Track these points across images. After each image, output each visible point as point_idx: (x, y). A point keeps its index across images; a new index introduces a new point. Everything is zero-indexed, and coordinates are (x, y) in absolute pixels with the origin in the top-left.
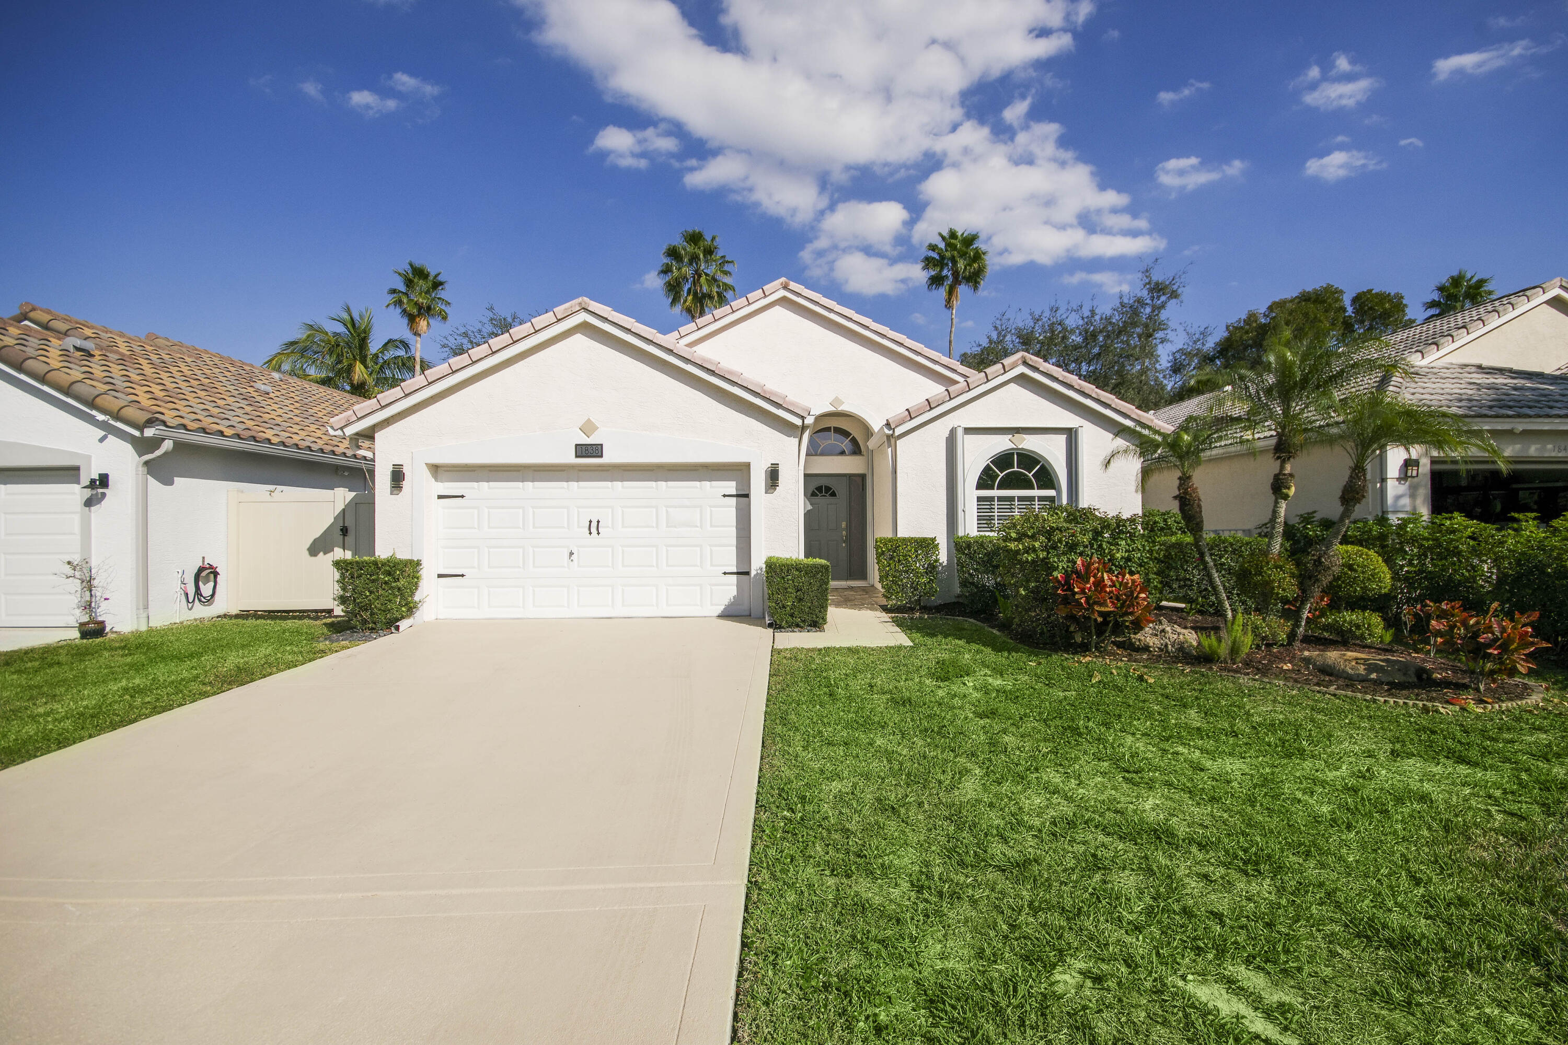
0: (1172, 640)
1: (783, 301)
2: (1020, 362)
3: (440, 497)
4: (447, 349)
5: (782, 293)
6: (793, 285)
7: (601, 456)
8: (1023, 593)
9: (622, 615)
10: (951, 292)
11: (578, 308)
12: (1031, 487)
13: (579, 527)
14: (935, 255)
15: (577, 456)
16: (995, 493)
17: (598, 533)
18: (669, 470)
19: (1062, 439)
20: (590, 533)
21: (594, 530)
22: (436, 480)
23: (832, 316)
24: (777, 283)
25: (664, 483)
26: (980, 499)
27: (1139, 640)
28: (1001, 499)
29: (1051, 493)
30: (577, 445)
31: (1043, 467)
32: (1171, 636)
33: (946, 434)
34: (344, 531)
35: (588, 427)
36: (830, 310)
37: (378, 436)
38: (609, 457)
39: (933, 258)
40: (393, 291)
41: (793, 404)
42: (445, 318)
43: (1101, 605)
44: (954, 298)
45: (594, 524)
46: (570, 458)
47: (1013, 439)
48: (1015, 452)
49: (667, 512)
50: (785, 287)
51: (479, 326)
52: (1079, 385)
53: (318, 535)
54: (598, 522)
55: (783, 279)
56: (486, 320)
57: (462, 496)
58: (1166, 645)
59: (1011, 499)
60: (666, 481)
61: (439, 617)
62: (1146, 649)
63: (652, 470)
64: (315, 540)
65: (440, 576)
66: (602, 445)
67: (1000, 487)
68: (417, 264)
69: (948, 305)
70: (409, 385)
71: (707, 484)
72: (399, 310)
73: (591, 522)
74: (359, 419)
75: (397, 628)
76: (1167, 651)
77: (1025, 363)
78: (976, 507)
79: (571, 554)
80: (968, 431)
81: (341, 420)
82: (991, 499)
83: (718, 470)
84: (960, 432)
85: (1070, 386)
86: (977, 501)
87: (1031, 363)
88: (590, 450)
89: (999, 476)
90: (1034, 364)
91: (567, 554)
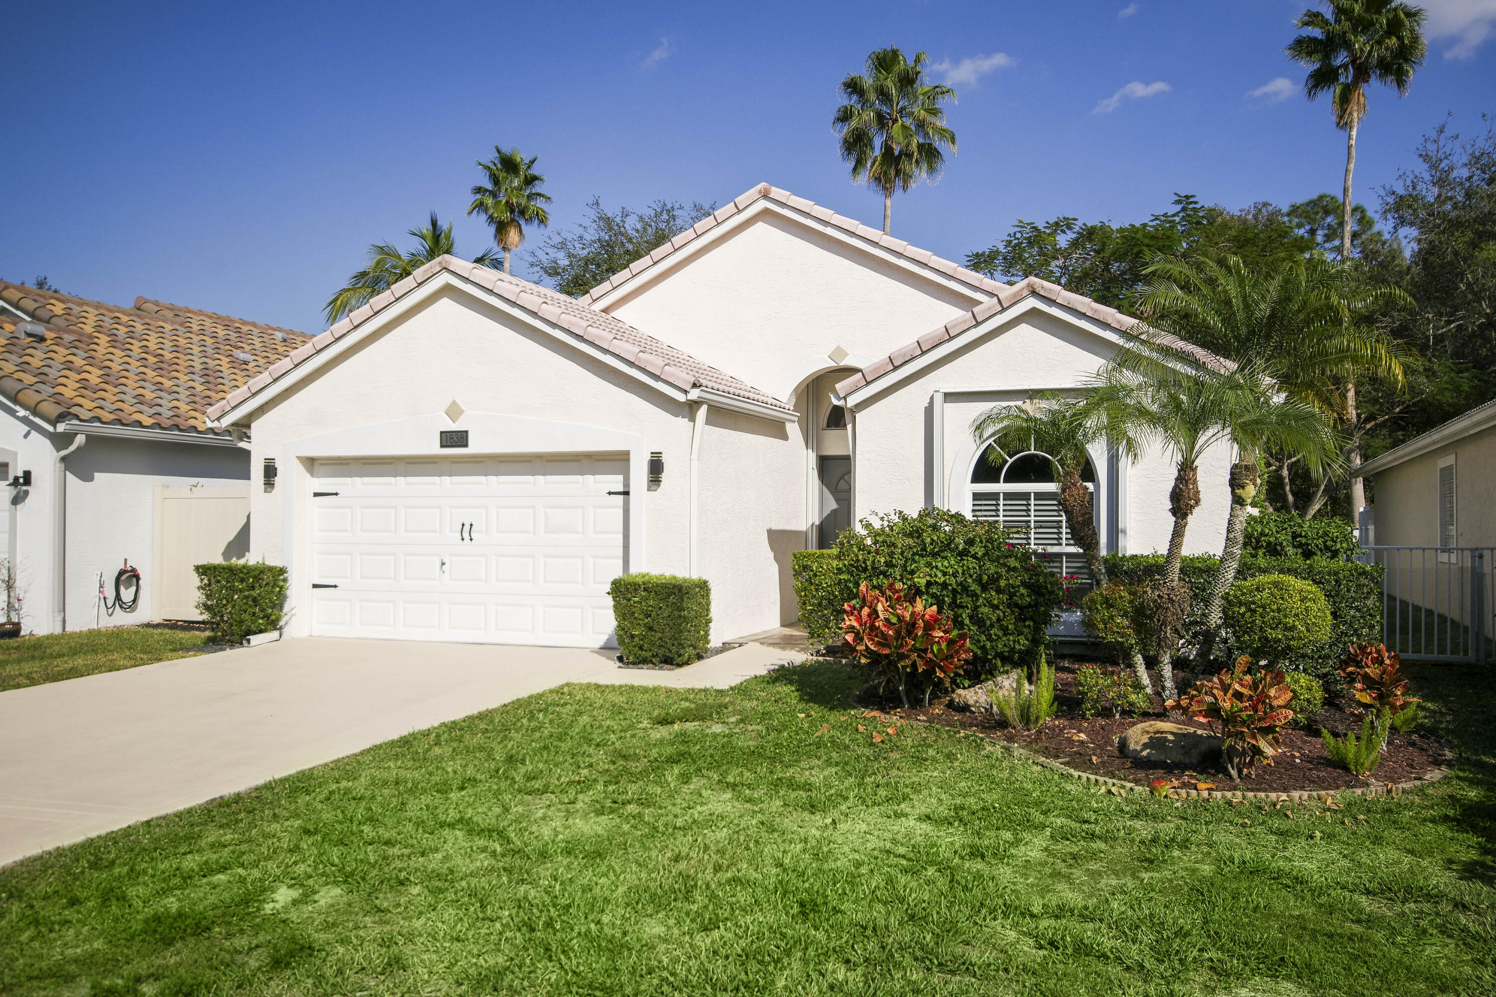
1: (765, 215)
3: (316, 495)
4: (538, 268)
5: (763, 204)
6: (777, 193)
7: (466, 445)
9: (493, 641)
10: (1345, 99)
11: (438, 269)
12: (1055, 478)
13: (452, 531)
14: (1316, 33)
15: (442, 446)
16: (1001, 487)
17: (471, 539)
18: (548, 461)
20: (463, 539)
21: (466, 535)
22: (312, 475)
23: (829, 231)
24: (753, 192)
25: (542, 477)
26: (977, 496)
28: (1008, 496)
30: (442, 433)
33: (922, 404)
35: (454, 411)
36: (826, 223)
37: (253, 425)
38: (475, 446)
39: (1315, 39)
40: (479, 190)
42: (542, 221)
44: (1353, 107)
45: (467, 528)
46: (434, 448)
47: (1024, 407)
49: (545, 513)
50: (765, 196)
51: (580, 231)
53: (231, 538)
54: (471, 525)
55: (762, 185)
56: (587, 222)
57: (336, 494)
59: (1025, 496)
61: (313, 634)
63: (530, 461)
64: (229, 543)
65: (315, 586)
66: (466, 432)
67: (1009, 479)
68: (506, 150)
69: (1343, 124)
71: (590, 478)
72: (483, 217)
73: (463, 525)
74: (233, 409)
75: (249, 641)
77: (1034, 293)
78: (971, 508)
79: (443, 564)
80: (950, 397)
82: (995, 496)
83: (604, 460)
84: (938, 399)
86: (974, 500)
87: (1042, 293)
88: (455, 438)
89: (1007, 461)
90: (1045, 294)
91: (438, 564)
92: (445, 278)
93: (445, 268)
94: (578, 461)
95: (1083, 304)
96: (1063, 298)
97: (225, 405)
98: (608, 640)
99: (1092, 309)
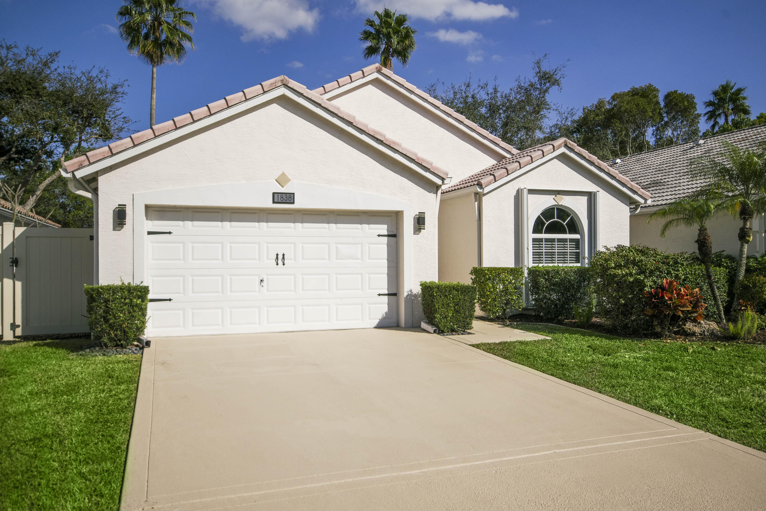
0: (707, 328)
1: (376, 83)
2: (563, 145)
3: (150, 233)
5: (376, 75)
6: (386, 71)
7: (293, 203)
8: (623, 302)
9: (302, 329)
10: (384, 62)
11: (280, 84)
12: (564, 232)
13: (268, 259)
14: (372, 30)
15: (274, 202)
16: (543, 236)
17: (284, 264)
19: (584, 199)
20: (277, 264)
21: (280, 262)
23: (413, 97)
24: (372, 68)
25: (334, 225)
26: (534, 240)
27: (690, 329)
28: (547, 240)
29: (577, 236)
30: (274, 193)
31: (572, 219)
32: (706, 326)
33: (514, 193)
34: (15, 262)
35: (282, 180)
37: (101, 180)
38: (299, 204)
39: (371, 32)
41: (437, 169)
43: (683, 306)
45: (280, 257)
46: (268, 204)
47: (556, 198)
48: (556, 207)
49: (337, 247)
50: (379, 71)
52: (598, 163)
55: (378, 65)
57: (170, 233)
58: (704, 332)
59: (553, 240)
60: (336, 223)
62: (693, 334)
63: (325, 215)
66: (294, 194)
67: (547, 232)
70: (138, 137)
71: (366, 226)
73: (277, 255)
74: (90, 164)
76: (705, 335)
77: (566, 146)
78: (532, 246)
79: (262, 281)
80: (531, 191)
81: (74, 164)
82: (541, 240)
84: (525, 192)
85: (592, 163)
86: (533, 242)
87: (569, 146)
88: (284, 197)
89: (546, 224)
90: (571, 147)
91: (258, 281)
92: (282, 91)
93: (284, 84)
94: (359, 215)
95: (586, 153)
96: (577, 149)
97: (84, 161)
98: (379, 322)
99: (588, 156)
